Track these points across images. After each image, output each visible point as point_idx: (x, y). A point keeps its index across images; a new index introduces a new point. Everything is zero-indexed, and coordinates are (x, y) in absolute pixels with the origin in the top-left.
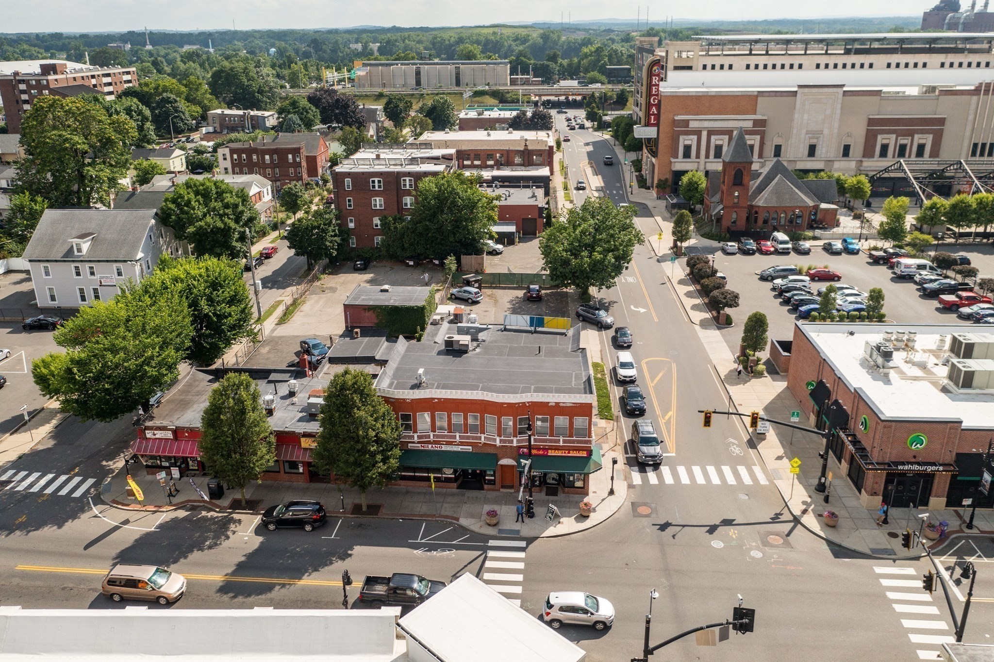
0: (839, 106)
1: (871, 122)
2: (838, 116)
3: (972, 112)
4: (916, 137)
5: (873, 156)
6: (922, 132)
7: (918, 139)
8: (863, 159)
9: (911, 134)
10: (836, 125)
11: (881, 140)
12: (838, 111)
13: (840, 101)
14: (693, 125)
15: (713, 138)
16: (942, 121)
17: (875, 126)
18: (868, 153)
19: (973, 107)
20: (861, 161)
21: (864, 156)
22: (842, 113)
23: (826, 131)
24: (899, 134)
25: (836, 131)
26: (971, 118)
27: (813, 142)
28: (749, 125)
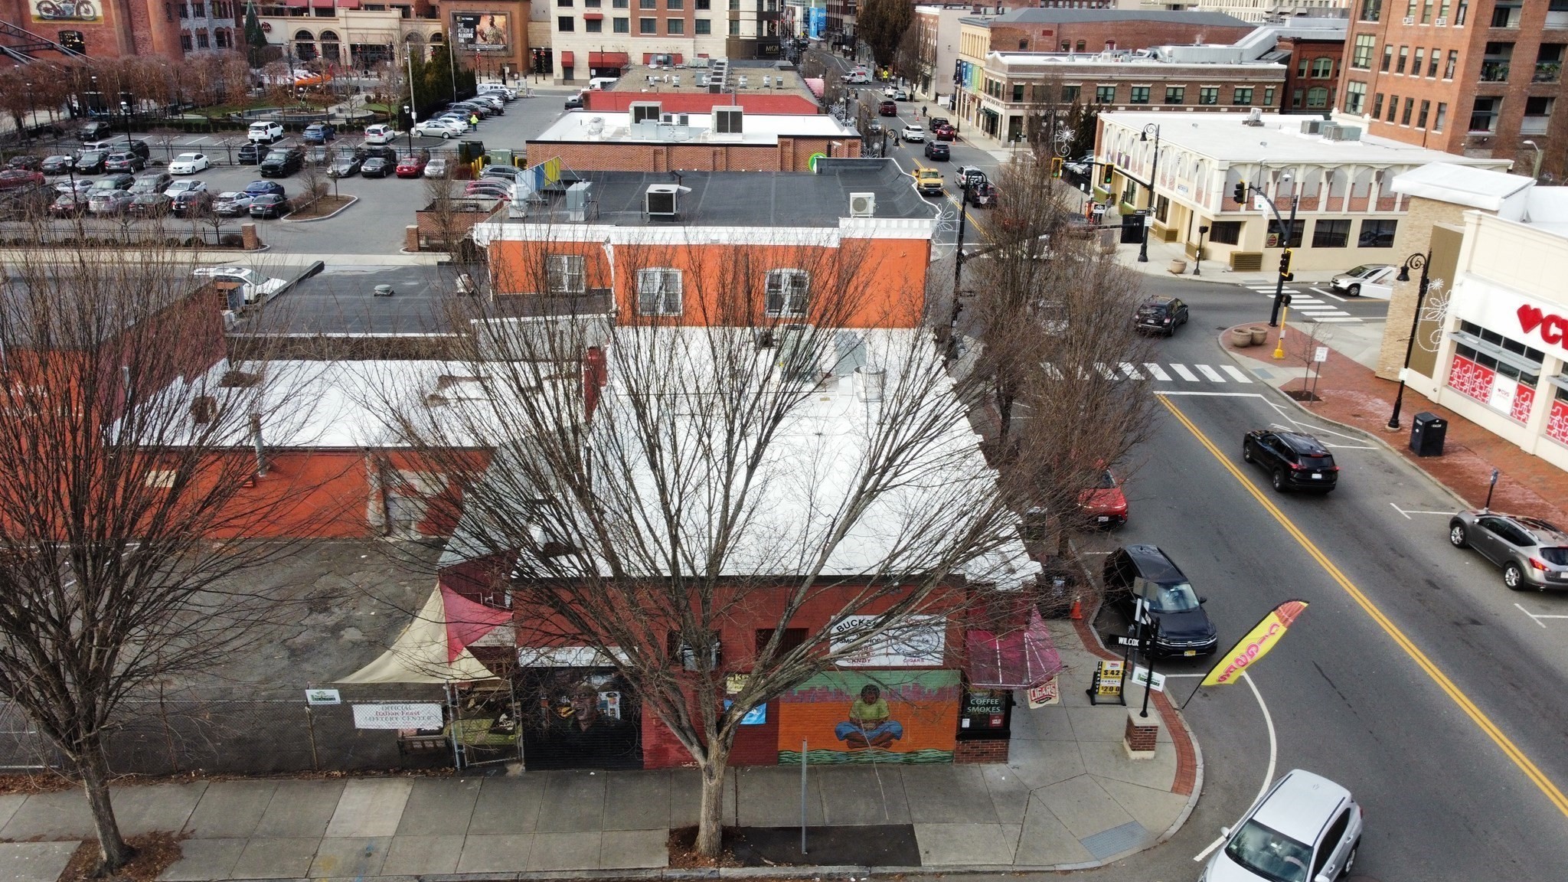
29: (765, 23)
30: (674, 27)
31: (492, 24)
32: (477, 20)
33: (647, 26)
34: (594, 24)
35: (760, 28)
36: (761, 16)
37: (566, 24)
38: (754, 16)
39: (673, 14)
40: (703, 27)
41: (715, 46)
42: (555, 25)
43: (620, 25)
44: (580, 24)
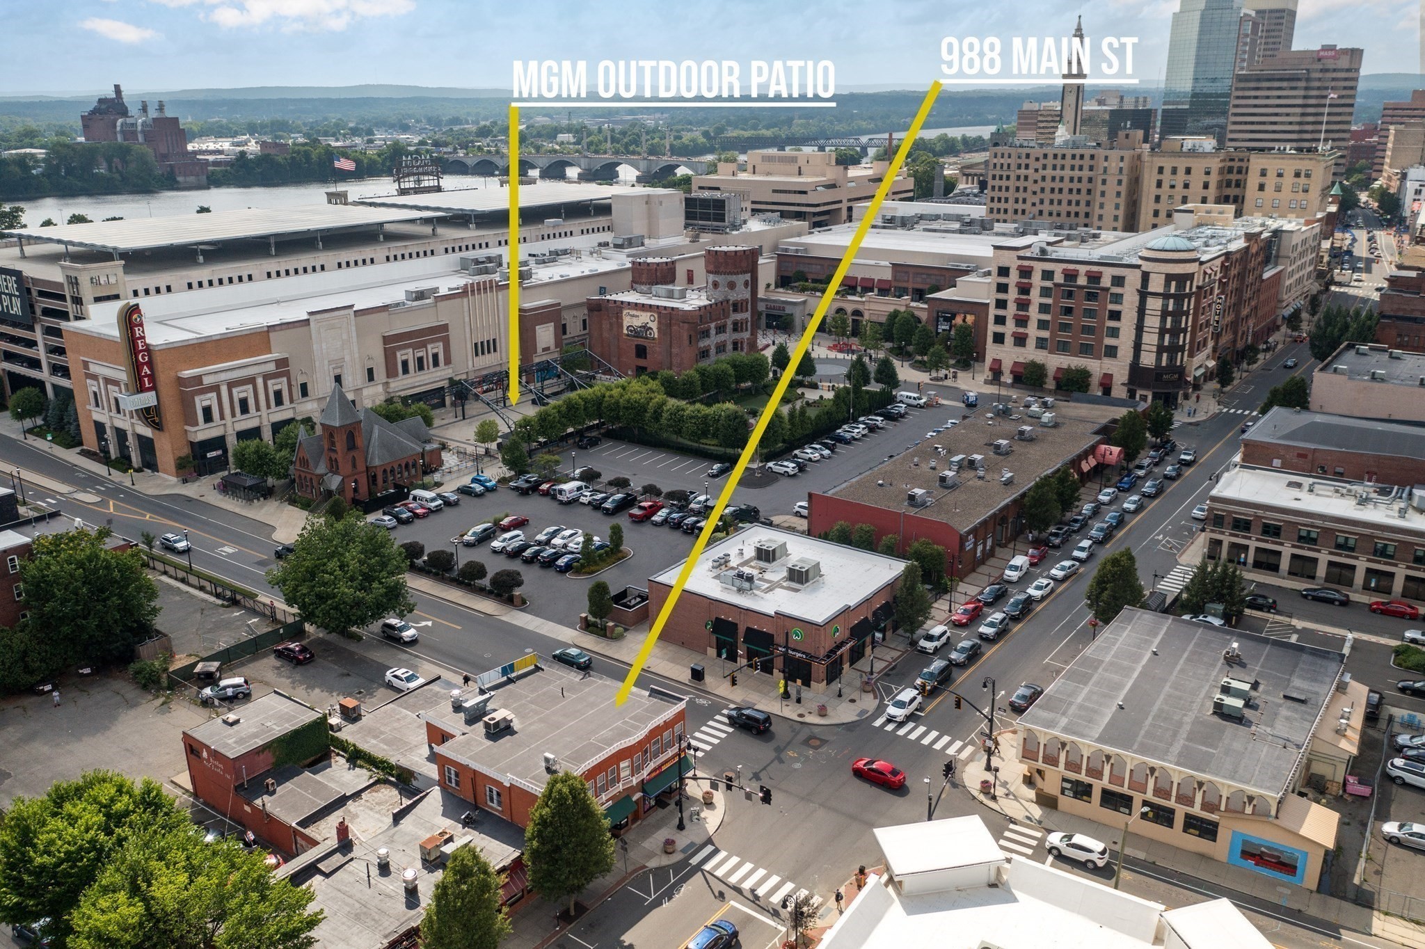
0: (354, 328)
1: (386, 340)
2: (355, 339)
3: (466, 314)
4: (429, 347)
5: (397, 375)
6: (433, 341)
7: (432, 349)
8: (390, 380)
9: (423, 345)
10: (356, 349)
11: (400, 357)
12: (354, 334)
13: (353, 323)
14: (207, 381)
15: (235, 391)
16: (445, 328)
17: (391, 343)
18: (391, 373)
19: (466, 309)
20: (387, 383)
21: (388, 377)
22: (358, 336)
23: (347, 358)
24: (415, 347)
25: (357, 355)
26: (467, 319)
27: (338, 371)
28: (271, 367)
29: (1165, 355)
30: (1086, 350)
31: (964, 320)
32: (954, 316)
33: (1063, 348)
34: (1020, 340)
35: (1159, 358)
36: (1160, 349)
37: (999, 338)
38: (1155, 349)
39: (1086, 339)
40: (1112, 352)
41: (1119, 369)
42: (990, 339)
43: (1041, 344)
44: (1009, 340)
